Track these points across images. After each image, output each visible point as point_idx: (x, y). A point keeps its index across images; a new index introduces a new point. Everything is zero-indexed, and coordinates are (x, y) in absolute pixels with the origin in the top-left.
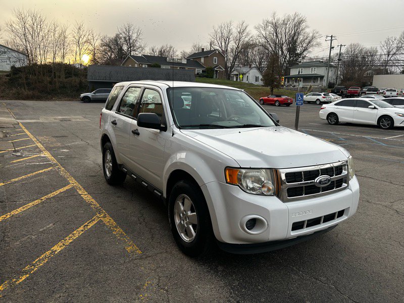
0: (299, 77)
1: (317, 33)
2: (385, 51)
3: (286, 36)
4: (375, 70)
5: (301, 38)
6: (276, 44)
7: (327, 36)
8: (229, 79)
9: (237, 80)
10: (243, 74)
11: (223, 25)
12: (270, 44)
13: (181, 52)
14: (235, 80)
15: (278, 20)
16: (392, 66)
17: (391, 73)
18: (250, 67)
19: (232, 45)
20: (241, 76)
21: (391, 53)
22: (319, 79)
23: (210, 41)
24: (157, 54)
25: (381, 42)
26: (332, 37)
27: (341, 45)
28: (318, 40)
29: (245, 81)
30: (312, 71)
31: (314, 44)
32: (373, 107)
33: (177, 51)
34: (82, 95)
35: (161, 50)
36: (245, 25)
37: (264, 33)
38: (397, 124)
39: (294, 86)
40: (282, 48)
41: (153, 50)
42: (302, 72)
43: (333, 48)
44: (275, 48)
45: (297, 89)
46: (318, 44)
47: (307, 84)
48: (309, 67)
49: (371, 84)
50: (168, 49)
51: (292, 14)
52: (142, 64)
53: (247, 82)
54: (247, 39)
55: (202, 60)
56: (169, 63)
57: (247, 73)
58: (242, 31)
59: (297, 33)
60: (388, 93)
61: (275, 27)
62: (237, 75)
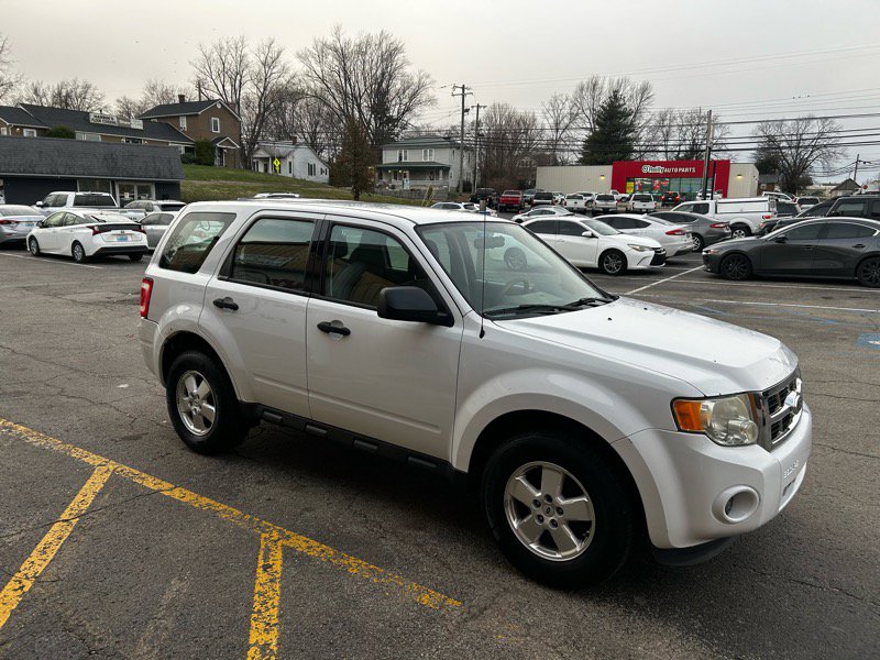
0: (400, 168)
1: (428, 77)
2: (551, 121)
3: (365, 78)
4: (535, 157)
5: (397, 85)
6: (346, 94)
7: (455, 87)
8: (248, 167)
9: (266, 170)
10: (280, 158)
11: (224, 44)
12: (333, 95)
13: (119, 101)
14: (261, 169)
15: (347, 44)
16: (563, 150)
17: (564, 163)
18: (294, 143)
19: (250, 90)
20: (277, 163)
21: (562, 126)
22: (441, 172)
23: (196, 78)
24: (47, 101)
25: (543, 104)
26: (463, 88)
27: (478, 106)
28: (431, 92)
29: (285, 172)
30: (425, 155)
31: (424, 99)
32: (589, 233)
33: (103, 96)
35: (60, 93)
36: (275, 48)
37: (319, 69)
38: (632, 265)
39: (393, 187)
40: (359, 106)
41: (36, 92)
42: (406, 158)
43: (467, 110)
44: (346, 104)
45: (401, 192)
46: (432, 101)
47: (419, 182)
48: (419, 147)
49: (533, 185)
50: (79, 91)
51: (375, 34)
52: (22, 128)
53: (290, 176)
54: (283, 81)
55: (183, 123)
56: (97, 128)
57: (289, 155)
58: (269, 60)
59: (387, 75)
60: (571, 203)
61: (342, 56)
62: (266, 159)
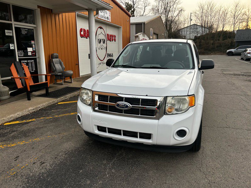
34: (228, 51)
